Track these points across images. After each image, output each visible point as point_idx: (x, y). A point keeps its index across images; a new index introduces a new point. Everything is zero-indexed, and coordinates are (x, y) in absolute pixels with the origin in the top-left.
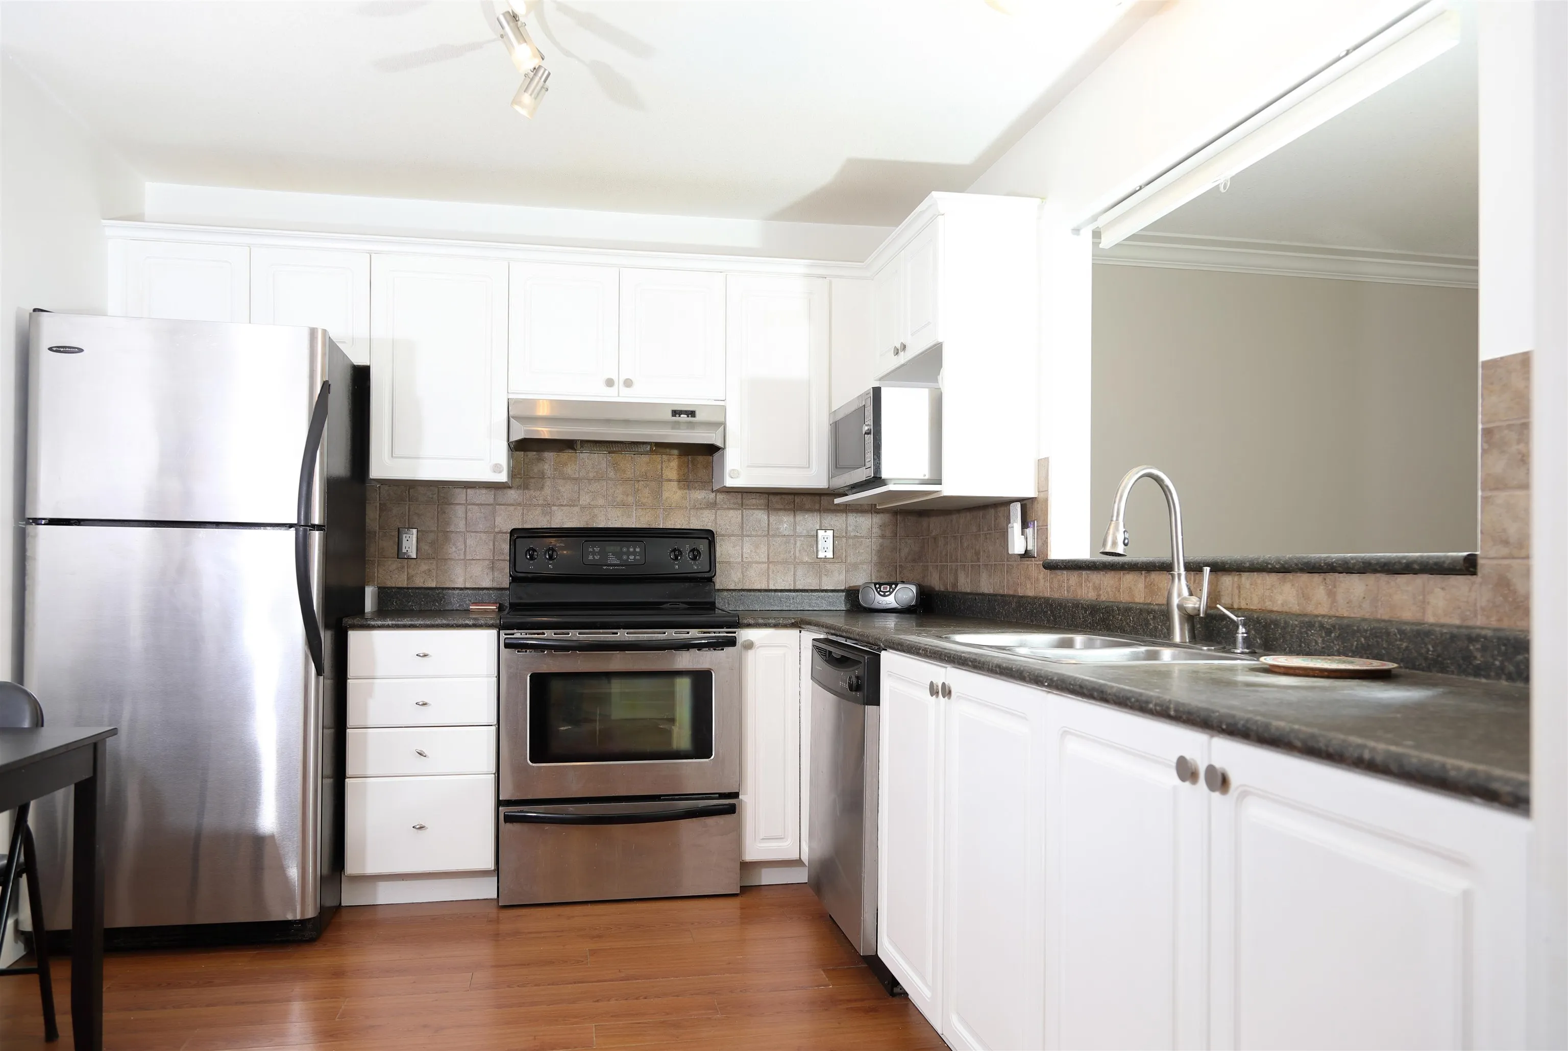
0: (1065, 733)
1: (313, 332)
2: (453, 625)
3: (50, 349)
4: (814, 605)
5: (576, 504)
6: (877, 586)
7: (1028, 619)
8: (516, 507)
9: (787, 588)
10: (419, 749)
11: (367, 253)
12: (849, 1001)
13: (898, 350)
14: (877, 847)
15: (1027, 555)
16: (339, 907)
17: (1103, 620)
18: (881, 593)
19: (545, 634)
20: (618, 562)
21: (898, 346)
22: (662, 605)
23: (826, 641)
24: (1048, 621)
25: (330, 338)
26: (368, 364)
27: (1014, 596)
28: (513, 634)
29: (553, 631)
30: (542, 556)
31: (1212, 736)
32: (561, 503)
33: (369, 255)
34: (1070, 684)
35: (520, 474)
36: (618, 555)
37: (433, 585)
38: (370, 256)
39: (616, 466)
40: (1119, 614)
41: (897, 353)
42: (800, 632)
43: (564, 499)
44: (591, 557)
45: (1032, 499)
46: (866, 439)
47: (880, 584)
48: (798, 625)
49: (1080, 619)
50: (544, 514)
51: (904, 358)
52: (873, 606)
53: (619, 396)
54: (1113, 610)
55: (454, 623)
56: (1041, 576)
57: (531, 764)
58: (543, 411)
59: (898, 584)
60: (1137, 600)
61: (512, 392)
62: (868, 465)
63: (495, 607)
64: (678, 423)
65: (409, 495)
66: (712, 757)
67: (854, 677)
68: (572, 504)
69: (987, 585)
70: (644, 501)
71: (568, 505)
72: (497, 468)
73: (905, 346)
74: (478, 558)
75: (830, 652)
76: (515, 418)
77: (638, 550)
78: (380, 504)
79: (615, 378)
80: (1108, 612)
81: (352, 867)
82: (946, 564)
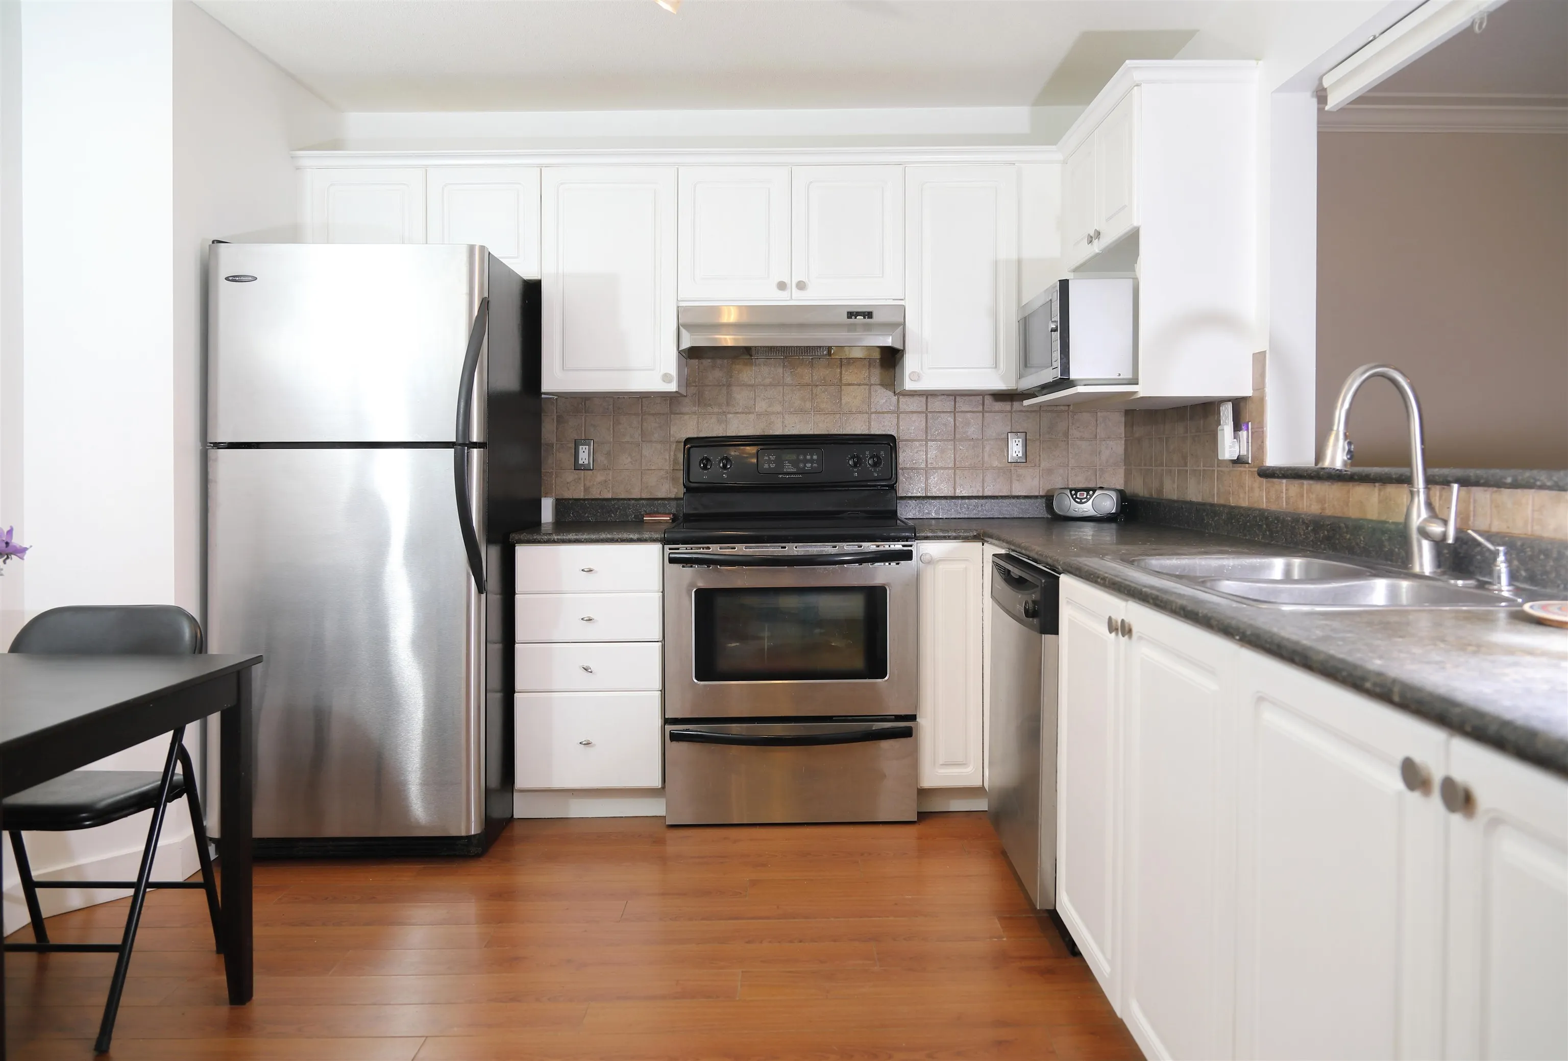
0: (1261, 699)
1: (471, 248)
2: (618, 540)
3: (227, 279)
4: (1004, 512)
5: (751, 411)
6: (1073, 492)
7: (1240, 533)
8: (690, 415)
9: (974, 495)
10: (585, 665)
11: (537, 167)
12: (1024, 958)
13: (1091, 237)
14: (1056, 791)
15: (1239, 461)
16: (511, 819)
17: (1328, 538)
18: (1077, 499)
19: (710, 549)
20: (795, 470)
21: (1092, 234)
22: (839, 515)
23: (1008, 558)
24: (1264, 536)
25: (489, 253)
26: (539, 278)
27: (1224, 506)
28: (678, 549)
29: (718, 546)
30: (716, 465)
31: (1452, 735)
32: (737, 411)
33: (539, 169)
34: (1266, 641)
35: (695, 382)
36: (794, 463)
37: (609, 496)
38: (541, 170)
39: (794, 371)
40: (1347, 533)
41: (1091, 242)
42: (983, 545)
43: (740, 406)
44: (766, 466)
45: (1244, 399)
46: (1053, 336)
47: (1077, 490)
48: (980, 537)
49: (1301, 535)
50: (720, 422)
51: (1097, 247)
52: (1069, 514)
53: (791, 299)
54: (1340, 527)
55: (619, 538)
56: (1256, 485)
57: (696, 681)
58: (730, 316)
59: (1096, 490)
60: (1369, 517)
61: (682, 299)
62: (1055, 365)
63: (669, 518)
64: (855, 325)
65: (585, 407)
66: (886, 678)
67: (1031, 602)
68: (748, 411)
69: (1195, 492)
70: (823, 406)
71: (743, 413)
72: (666, 378)
73: (1099, 233)
74: (653, 468)
75: (1009, 571)
76: (687, 327)
77: (815, 457)
78: (557, 416)
79: (786, 280)
80: (1333, 530)
81: (522, 780)
82: (1151, 468)
